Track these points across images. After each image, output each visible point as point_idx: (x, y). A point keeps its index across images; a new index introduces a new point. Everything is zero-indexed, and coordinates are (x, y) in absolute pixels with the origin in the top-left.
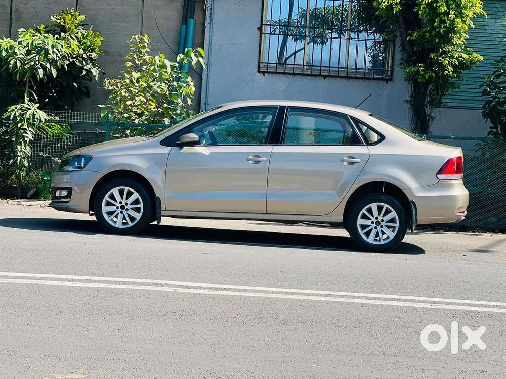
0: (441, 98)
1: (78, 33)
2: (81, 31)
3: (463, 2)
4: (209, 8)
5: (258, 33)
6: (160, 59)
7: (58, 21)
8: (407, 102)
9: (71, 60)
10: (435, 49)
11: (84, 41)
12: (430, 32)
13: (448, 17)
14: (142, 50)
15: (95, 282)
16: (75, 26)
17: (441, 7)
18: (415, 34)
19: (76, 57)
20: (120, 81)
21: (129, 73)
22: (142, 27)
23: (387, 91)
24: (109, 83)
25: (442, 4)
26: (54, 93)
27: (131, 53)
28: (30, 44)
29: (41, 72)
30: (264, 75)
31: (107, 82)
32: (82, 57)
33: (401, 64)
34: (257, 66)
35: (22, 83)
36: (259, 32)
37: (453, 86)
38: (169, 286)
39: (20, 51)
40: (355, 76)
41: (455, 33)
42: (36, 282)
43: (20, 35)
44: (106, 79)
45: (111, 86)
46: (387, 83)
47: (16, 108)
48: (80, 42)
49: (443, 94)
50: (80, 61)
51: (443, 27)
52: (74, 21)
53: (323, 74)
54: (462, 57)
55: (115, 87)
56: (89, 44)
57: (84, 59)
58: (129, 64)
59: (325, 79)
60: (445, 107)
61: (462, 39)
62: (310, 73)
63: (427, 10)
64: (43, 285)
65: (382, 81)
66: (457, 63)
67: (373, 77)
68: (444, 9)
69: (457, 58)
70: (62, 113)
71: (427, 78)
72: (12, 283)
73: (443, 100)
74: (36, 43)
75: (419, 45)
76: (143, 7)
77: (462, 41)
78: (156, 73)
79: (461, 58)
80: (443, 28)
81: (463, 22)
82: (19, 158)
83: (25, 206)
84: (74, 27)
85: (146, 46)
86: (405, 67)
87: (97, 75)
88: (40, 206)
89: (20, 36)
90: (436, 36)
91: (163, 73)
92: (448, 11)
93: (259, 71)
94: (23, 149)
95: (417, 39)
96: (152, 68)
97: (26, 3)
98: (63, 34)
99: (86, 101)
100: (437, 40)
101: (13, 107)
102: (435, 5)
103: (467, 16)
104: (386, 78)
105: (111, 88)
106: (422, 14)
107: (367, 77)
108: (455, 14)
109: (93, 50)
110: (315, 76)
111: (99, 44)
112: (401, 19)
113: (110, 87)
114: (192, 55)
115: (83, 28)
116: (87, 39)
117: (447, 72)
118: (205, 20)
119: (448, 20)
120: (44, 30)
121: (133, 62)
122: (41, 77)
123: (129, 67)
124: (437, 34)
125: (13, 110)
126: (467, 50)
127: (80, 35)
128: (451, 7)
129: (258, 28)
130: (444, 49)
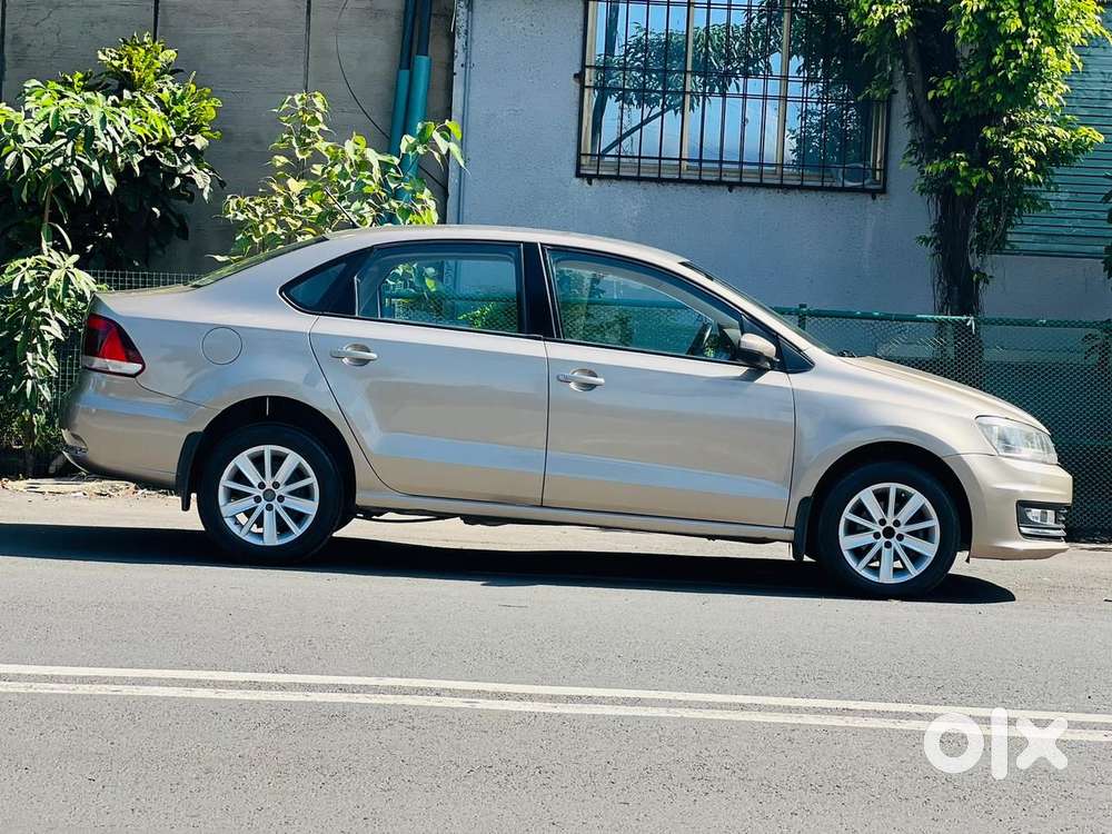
0: (1005, 233)
1: (161, 91)
2: (168, 88)
3: (1058, 9)
4: (462, 31)
5: (575, 85)
6: (356, 147)
7: (116, 63)
8: (926, 240)
9: (148, 153)
10: (992, 118)
11: (177, 109)
12: (981, 78)
13: (1024, 44)
14: (311, 129)
15: (269, 687)
16: (155, 74)
17: (1009, 21)
18: (947, 84)
19: (159, 147)
20: (261, 200)
21: (282, 181)
22: (306, 77)
23: (874, 217)
24: (238, 204)
25: (1010, 14)
26: (107, 231)
27: (285, 136)
28: (51, 117)
29: (79, 181)
30: (590, 183)
31: (233, 203)
32: (172, 146)
33: (910, 153)
34: (574, 161)
35: (35, 207)
36: (578, 85)
37: (1035, 203)
38: (453, 693)
39: (31, 133)
40: (799, 183)
41: (1041, 80)
42: (126, 690)
43: (30, 95)
44: (229, 196)
45: (242, 212)
46: (874, 198)
47: (24, 265)
48: (166, 112)
49: (1008, 223)
50: (168, 156)
51: (1012, 65)
52: (152, 63)
53: (727, 179)
54: (1053, 136)
55: (250, 215)
56: (188, 115)
57: (176, 149)
58: (281, 160)
59: (730, 191)
60: (1015, 252)
61: (1055, 94)
62: (697, 178)
63: (976, 27)
64: (146, 699)
65: (861, 195)
66: (1044, 150)
67: (840, 185)
68: (1015, 24)
69: (1044, 140)
70: (130, 276)
71: (975, 185)
72: (70, 695)
73: (1009, 237)
74: (66, 114)
75: (955, 109)
76: (308, 29)
77: (1057, 100)
78: (348, 181)
79: (1052, 139)
80: (1015, 68)
81: (1060, 54)
82: (29, 383)
83: (47, 496)
84: (152, 76)
85: (321, 119)
86: (920, 160)
87: (207, 188)
88: (81, 494)
89: (28, 98)
90: (995, 87)
91: (364, 180)
92: (1024, 29)
93: (578, 175)
94: (39, 362)
95: (952, 94)
96: (337, 169)
97: (37, 24)
98: (127, 94)
99: (181, 248)
100: (999, 98)
101: (18, 263)
102: (993, 16)
103: (1067, 40)
104: (872, 187)
105: (241, 217)
106: (964, 39)
107: (828, 184)
108: (1040, 37)
109: (196, 129)
110: (709, 183)
111: (212, 114)
112: (910, 50)
113: (239, 214)
114: (436, 136)
115: (171, 78)
116: (182, 104)
117: (1020, 170)
118: (452, 57)
119: (1024, 50)
120: (82, 83)
121: (291, 156)
122: (80, 191)
123: (280, 169)
124: (998, 84)
125: (18, 269)
126: (1066, 119)
127: (165, 95)
128: (1030, 20)
129: (576, 76)
130: (1013, 118)
